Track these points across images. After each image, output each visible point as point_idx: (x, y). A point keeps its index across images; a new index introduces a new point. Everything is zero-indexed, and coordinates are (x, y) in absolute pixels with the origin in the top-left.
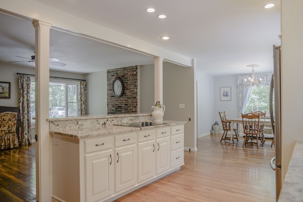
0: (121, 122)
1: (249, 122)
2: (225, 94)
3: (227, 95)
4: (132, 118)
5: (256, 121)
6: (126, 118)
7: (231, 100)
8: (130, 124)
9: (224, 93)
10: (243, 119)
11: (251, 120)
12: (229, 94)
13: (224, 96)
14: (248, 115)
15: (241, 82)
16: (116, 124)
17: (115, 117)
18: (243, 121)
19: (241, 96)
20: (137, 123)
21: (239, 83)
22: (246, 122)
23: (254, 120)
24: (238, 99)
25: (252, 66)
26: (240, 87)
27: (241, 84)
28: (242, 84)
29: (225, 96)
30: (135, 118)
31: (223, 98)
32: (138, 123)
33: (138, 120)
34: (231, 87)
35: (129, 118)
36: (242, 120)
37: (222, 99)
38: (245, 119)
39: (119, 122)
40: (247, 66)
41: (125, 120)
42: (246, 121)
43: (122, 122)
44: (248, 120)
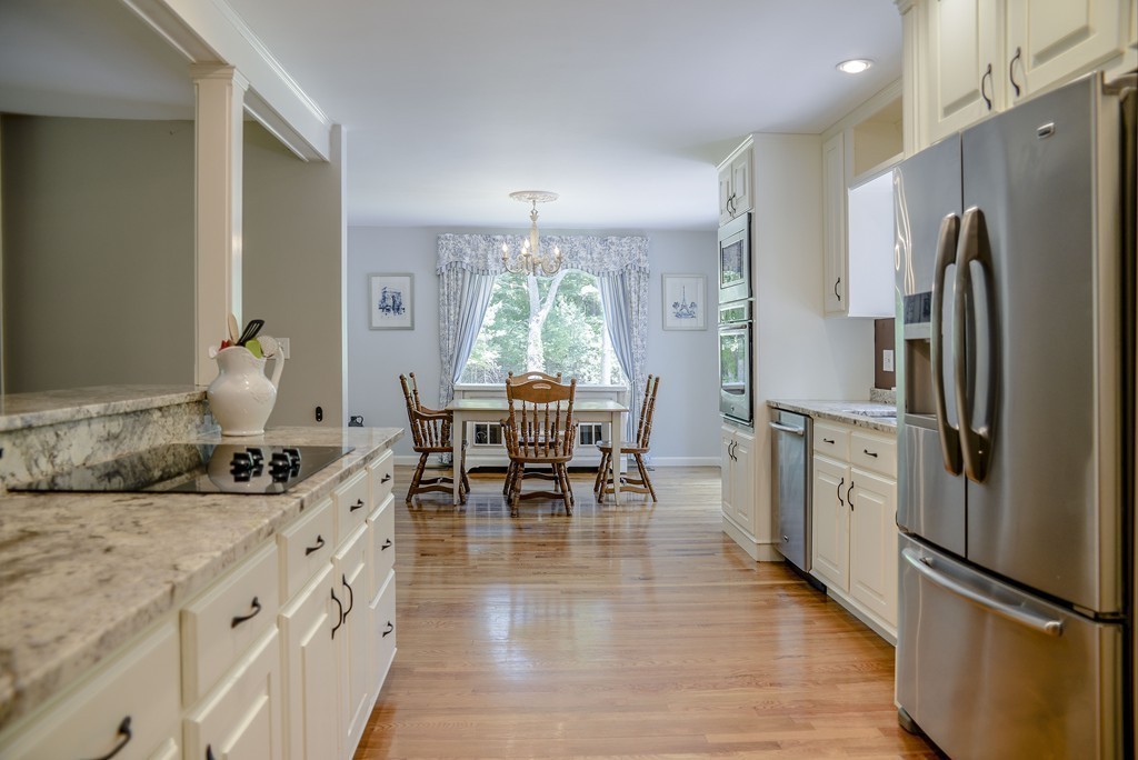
0: (52, 458)
1: (535, 413)
2: (390, 302)
3: (397, 308)
4: (115, 427)
5: (563, 411)
6: (83, 429)
7: (412, 328)
8: (106, 465)
9: (384, 298)
10: (511, 404)
11: (542, 407)
12: (406, 304)
13: (385, 308)
14: (534, 387)
15: (452, 258)
16: (23, 478)
17: (18, 423)
18: (511, 410)
19: (452, 312)
20: (141, 458)
21: (444, 262)
22: (524, 414)
23: (552, 406)
24: (442, 325)
25: (533, 195)
26: (448, 276)
27: (453, 265)
28: (459, 265)
29: (388, 310)
30: (130, 420)
31: (379, 318)
32: (146, 456)
33: (146, 437)
34: (410, 275)
35: (99, 428)
36: (507, 407)
37: (375, 324)
38: (518, 405)
39: (44, 465)
40: (512, 195)
41: (74, 442)
42: (523, 412)
43: (58, 461)
44: (530, 406)
